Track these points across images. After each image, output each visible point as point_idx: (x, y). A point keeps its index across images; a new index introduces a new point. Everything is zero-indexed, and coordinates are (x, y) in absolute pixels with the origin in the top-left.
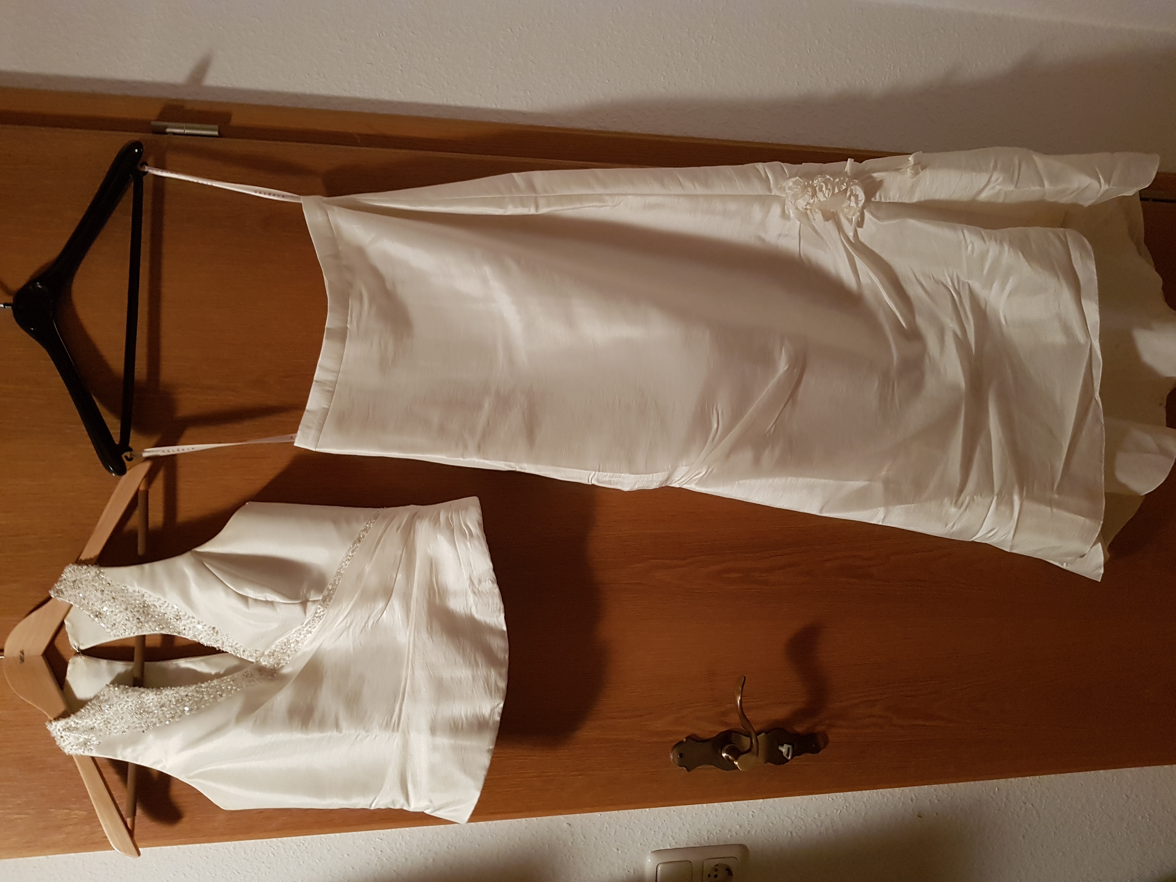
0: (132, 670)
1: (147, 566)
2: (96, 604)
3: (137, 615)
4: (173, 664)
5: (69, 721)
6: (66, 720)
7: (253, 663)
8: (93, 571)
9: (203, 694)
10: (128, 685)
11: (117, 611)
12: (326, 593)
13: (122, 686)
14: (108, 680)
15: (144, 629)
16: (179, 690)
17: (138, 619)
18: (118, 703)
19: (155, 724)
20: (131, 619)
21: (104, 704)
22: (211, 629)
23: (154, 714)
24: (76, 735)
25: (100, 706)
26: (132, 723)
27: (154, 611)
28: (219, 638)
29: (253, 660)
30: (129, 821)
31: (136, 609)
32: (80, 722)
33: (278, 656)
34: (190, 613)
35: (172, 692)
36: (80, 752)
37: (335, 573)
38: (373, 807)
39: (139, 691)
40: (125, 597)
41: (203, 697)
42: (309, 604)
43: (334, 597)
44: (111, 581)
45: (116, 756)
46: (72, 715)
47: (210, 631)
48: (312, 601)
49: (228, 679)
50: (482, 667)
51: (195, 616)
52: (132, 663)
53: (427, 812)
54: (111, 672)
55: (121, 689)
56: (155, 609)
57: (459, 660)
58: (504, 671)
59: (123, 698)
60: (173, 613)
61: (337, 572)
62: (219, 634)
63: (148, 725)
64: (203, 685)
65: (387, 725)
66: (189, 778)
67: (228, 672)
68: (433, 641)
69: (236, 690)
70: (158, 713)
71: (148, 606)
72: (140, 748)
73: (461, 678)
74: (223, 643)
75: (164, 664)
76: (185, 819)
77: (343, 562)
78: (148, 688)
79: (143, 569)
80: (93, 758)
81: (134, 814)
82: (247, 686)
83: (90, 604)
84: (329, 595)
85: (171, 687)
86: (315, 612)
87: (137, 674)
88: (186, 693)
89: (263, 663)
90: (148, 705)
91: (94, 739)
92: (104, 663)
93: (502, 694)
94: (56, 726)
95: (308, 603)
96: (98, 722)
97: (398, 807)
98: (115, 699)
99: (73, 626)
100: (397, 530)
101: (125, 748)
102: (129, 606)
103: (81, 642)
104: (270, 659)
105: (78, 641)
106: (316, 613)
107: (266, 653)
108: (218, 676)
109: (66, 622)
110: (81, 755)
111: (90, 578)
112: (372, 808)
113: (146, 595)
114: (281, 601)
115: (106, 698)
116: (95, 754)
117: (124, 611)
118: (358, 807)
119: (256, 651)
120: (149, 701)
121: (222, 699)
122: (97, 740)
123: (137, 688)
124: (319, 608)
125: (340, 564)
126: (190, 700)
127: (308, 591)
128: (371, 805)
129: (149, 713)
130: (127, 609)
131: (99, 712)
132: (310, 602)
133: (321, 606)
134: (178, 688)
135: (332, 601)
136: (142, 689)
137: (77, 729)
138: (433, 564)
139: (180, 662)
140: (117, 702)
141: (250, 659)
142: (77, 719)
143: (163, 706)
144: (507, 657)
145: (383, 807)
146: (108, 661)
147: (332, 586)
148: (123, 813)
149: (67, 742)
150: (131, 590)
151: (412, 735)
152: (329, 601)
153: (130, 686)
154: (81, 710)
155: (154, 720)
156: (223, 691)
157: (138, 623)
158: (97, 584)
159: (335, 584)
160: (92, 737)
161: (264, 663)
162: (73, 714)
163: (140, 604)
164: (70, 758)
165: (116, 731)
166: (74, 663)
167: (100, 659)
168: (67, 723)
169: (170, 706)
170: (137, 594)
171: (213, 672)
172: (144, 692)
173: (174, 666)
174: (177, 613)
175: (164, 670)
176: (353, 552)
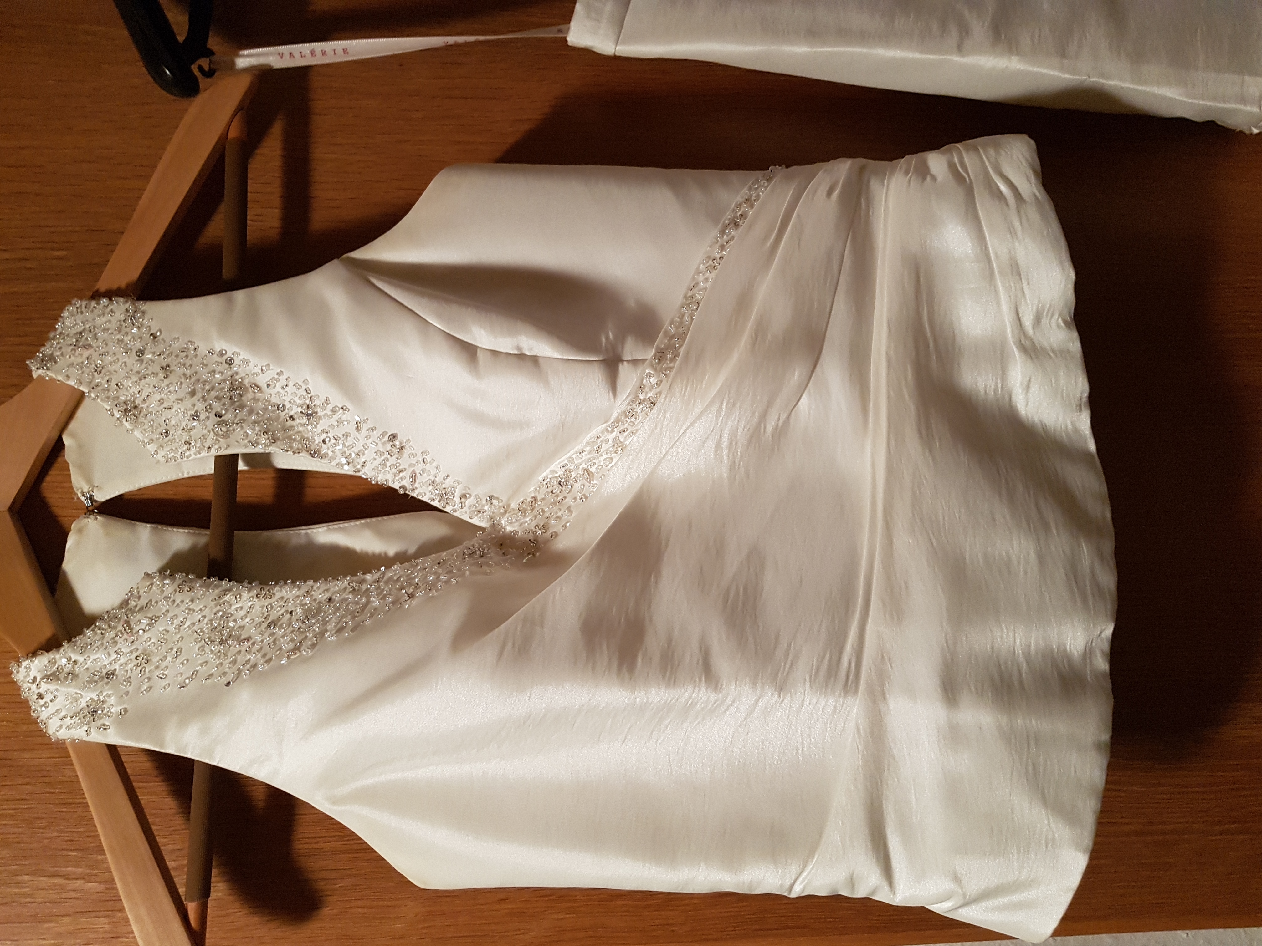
0: (207, 546)
1: (240, 295)
2: (125, 383)
3: (217, 406)
4: (299, 534)
5: (57, 656)
6: (51, 655)
7: (483, 529)
8: (120, 306)
9: (368, 597)
10: (193, 573)
11: (172, 397)
12: (661, 340)
13: (180, 576)
14: (153, 565)
15: (232, 440)
16: (312, 587)
17: (220, 416)
18: (170, 615)
19: (254, 666)
20: (203, 416)
21: (139, 616)
22: (386, 438)
23: (253, 644)
24: (72, 690)
25: (128, 622)
26: (201, 665)
27: (256, 400)
28: (404, 462)
29: (483, 524)
30: (192, 908)
31: (214, 394)
32: (81, 659)
33: (543, 511)
34: (337, 399)
35: (295, 591)
36: (80, 733)
37: (680, 300)
38: (797, 891)
39: (217, 587)
40: (191, 366)
41: (368, 602)
42: (624, 369)
43: (682, 350)
44: (160, 331)
45: (161, 747)
46: (65, 644)
47: (384, 443)
48: (628, 361)
49: (428, 561)
50: (1058, 534)
51: (349, 405)
52: (208, 532)
53: (940, 908)
54: (158, 549)
55: (178, 582)
56: (259, 395)
57: (1002, 512)
58: (1109, 546)
59: (182, 602)
60: (298, 401)
61: (686, 297)
62: (406, 452)
63: (239, 669)
64: (368, 577)
65: (832, 672)
66: (335, 801)
67: (425, 550)
68: (934, 459)
69: (447, 582)
70: (262, 641)
71: (241, 386)
72: (218, 724)
73: (1009, 558)
74: (414, 477)
75: (280, 534)
76: (326, 911)
77: (698, 272)
78: (240, 581)
79: (230, 302)
80: (112, 749)
81: (205, 893)
82: (472, 573)
83: (113, 384)
84: (670, 346)
85: (293, 582)
86: (638, 384)
87: (216, 552)
88: (327, 595)
89: (509, 529)
90: (240, 623)
91: (112, 700)
92: (145, 531)
93: (1110, 605)
94: (28, 668)
95: (621, 366)
96: (123, 660)
97: (860, 893)
98: (163, 606)
99: (80, 447)
100: (830, 193)
101: (183, 723)
102: (199, 386)
103: (96, 485)
104: (525, 516)
105: (89, 481)
106: (641, 388)
107: (514, 505)
108: (402, 558)
109: (67, 440)
110: (82, 742)
111: (114, 325)
112: (793, 895)
113: (237, 361)
114: (557, 355)
115: (143, 602)
116: (113, 738)
117: (188, 396)
118: (758, 891)
119: (491, 498)
120: (242, 613)
121: (415, 602)
122: (119, 704)
123: (214, 580)
124: (650, 375)
125: (694, 279)
126: (338, 609)
127: (621, 339)
128: (792, 886)
129: (241, 641)
130: (193, 393)
131: (125, 636)
132: (625, 363)
133: (655, 370)
134: (311, 583)
135: (679, 359)
136: (225, 584)
137: (72, 675)
138: (922, 273)
139: (314, 531)
140: (168, 611)
141: (475, 521)
142: (74, 651)
143: (274, 624)
144: (1108, 515)
145: (823, 892)
146: (154, 526)
147: (677, 328)
148: (182, 890)
149: (52, 709)
150: (203, 350)
151: (892, 703)
152: (673, 359)
153: (199, 577)
154: (85, 630)
155: (252, 657)
156: (417, 586)
157: (219, 424)
158: (127, 339)
159: (681, 322)
160: (109, 696)
161: (509, 526)
162: (69, 641)
163: (224, 381)
164: (60, 747)
165: (164, 683)
166: (80, 531)
167: (138, 523)
168: (52, 662)
169: (290, 624)
170: (215, 358)
171: (391, 551)
172: (230, 590)
173: (303, 541)
174: (308, 402)
175: (279, 548)
176: (722, 247)
